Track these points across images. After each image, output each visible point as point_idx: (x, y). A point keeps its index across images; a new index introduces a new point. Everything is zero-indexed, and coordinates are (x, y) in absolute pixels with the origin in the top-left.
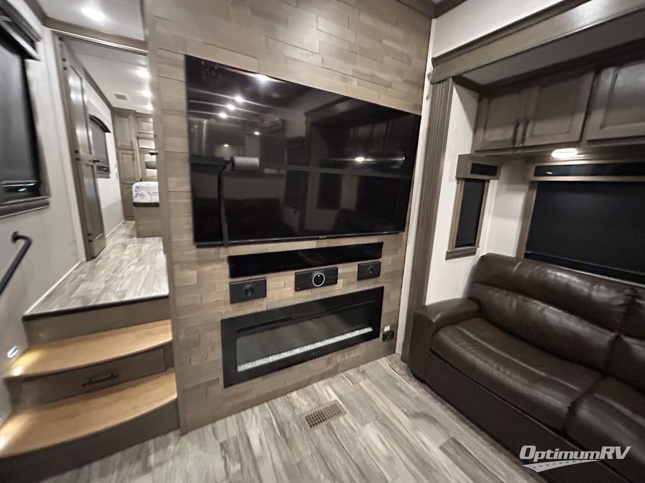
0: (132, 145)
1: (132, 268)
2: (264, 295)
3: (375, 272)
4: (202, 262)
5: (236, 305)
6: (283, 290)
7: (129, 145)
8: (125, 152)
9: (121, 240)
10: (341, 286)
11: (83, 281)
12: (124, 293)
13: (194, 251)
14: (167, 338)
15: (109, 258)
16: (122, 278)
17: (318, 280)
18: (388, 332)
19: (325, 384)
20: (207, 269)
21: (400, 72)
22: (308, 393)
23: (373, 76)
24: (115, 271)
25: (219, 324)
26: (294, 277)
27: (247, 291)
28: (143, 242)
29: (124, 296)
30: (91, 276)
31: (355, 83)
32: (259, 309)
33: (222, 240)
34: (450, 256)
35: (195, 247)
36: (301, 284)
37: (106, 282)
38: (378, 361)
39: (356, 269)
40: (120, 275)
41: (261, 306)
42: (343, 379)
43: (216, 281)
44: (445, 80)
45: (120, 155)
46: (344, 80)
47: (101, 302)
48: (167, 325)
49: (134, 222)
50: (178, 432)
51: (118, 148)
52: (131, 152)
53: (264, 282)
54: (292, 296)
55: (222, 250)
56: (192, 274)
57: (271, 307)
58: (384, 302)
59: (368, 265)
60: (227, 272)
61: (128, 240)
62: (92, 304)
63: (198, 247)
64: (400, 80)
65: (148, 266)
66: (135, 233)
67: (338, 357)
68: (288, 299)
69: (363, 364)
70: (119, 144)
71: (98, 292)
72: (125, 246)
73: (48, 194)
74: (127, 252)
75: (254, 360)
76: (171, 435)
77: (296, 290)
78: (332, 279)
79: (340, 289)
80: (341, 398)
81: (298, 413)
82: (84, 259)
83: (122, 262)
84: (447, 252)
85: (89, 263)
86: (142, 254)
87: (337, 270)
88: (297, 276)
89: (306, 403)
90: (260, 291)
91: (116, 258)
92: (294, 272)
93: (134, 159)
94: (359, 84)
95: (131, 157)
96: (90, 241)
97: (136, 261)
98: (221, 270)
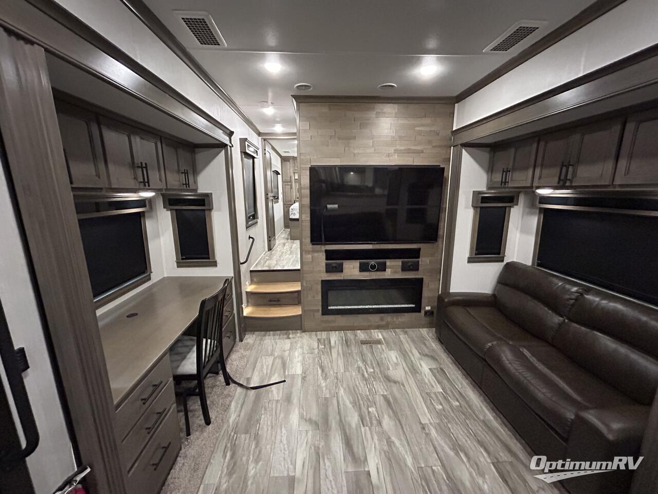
0: (291, 180)
1: (287, 256)
2: (342, 271)
3: (416, 268)
4: (314, 251)
5: (328, 274)
6: (353, 270)
7: (289, 179)
8: (287, 184)
9: (283, 241)
10: (389, 273)
11: (267, 260)
12: (284, 266)
13: (311, 246)
14: (299, 288)
15: (277, 250)
16: (283, 260)
17: (373, 267)
18: (428, 311)
19: (379, 332)
20: (316, 254)
21: (430, 142)
22: (367, 333)
23: (409, 149)
24: (280, 257)
25: (320, 282)
26: (359, 264)
27: (333, 267)
28: (293, 243)
29: (284, 267)
30: (270, 258)
31: (396, 157)
32: (339, 278)
33: (321, 241)
34: (470, 260)
35: (311, 244)
36: (363, 268)
37: (277, 261)
38: (421, 329)
39: (401, 264)
40: (282, 259)
41: (341, 276)
42: (391, 332)
43: (320, 261)
44: (457, 145)
45: (284, 186)
46: (389, 155)
47: (275, 269)
48: (299, 284)
49: (289, 230)
50: (301, 331)
51: (283, 182)
52: (289, 184)
53: (342, 264)
54: (357, 274)
55: (323, 247)
56: (310, 256)
57: (346, 278)
58: (424, 289)
59: (408, 262)
60: (324, 257)
61: (286, 241)
62: (272, 269)
63: (313, 244)
64: (431, 147)
65: (294, 256)
66: (289, 237)
67: (388, 318)
68: (355, 275)
69: (408, 328)
70: (284, 179)
71: (274, 265)
72: (284, 244)
73: (258, 218)
74: (285, 248)
75: (337, 306)
76: (299, 331)
77: (360, 271)
78: (383, 268)
79: (388, 274)
80: (384, 338)
81: (357, 338)
82: (267, 250)
83: (283, 253)
84: (468, 258)
85: (269, 252)
86: (292, 250)
87: (386, 263)
88: (361, 264)
89: (363, 336)
90: (340, 269)
91: (280, 251)
92: (359, 261)
93: (291, 188)
94: (398, 156)
95: (289, 186)
96: (270, 241)
97: (289, 253)
98: (323, 256)
